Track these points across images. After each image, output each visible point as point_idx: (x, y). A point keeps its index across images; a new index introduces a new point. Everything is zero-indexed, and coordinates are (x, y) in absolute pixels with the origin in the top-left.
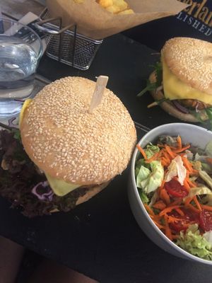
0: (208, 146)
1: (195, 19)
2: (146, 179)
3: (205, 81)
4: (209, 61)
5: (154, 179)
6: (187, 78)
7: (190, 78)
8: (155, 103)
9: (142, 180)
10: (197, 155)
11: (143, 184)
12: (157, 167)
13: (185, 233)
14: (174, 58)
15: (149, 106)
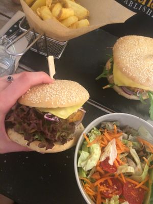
0: (140, 128)
1: (148, 8)
2: (85, 160)
3: (143, 77)
4: (149, 59)
5: (91, 161)
6: (129, 74)
7: (131, 74)
8: (108, 86)
9: (83, 161)
10: (130, 136)
11: (82, 164)
12: (95, 150)
13: (109, 200)
14: (120, 57)
15: (104, 88)
